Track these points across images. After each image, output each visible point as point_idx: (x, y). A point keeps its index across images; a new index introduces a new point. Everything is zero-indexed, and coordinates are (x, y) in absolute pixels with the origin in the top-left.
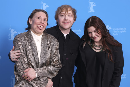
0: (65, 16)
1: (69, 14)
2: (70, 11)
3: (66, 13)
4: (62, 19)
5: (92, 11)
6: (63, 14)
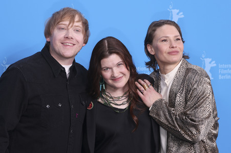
0: (68, 29)
1: (77, 26)
2: (77, 22)
3: (71, 25)
4: (59, 35)
6: (63, 26)
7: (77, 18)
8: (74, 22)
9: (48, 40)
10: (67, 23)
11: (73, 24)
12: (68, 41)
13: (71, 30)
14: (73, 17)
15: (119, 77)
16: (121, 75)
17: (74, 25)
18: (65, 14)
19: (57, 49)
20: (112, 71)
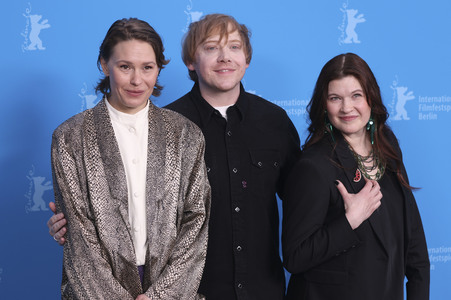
0: (221, 48)
1: (234, 41)
2: (233, 31)
3: (223, 41)
4: (209, 59)
5: (352, 40)
6: (212, 44)
7: (230, 27)
8: (227, 34)
9: (191, 67)
10: (217, 38)
11: (227, 38)
12: (224, 67)
13: (226, 49)
14: (224, 27)
15: (351, 114)
16: (355, 113)
17: (230, 39)
18: (210, 25)
19: (208, 80)
20: (343, 103)
